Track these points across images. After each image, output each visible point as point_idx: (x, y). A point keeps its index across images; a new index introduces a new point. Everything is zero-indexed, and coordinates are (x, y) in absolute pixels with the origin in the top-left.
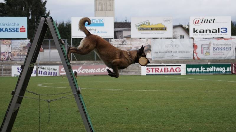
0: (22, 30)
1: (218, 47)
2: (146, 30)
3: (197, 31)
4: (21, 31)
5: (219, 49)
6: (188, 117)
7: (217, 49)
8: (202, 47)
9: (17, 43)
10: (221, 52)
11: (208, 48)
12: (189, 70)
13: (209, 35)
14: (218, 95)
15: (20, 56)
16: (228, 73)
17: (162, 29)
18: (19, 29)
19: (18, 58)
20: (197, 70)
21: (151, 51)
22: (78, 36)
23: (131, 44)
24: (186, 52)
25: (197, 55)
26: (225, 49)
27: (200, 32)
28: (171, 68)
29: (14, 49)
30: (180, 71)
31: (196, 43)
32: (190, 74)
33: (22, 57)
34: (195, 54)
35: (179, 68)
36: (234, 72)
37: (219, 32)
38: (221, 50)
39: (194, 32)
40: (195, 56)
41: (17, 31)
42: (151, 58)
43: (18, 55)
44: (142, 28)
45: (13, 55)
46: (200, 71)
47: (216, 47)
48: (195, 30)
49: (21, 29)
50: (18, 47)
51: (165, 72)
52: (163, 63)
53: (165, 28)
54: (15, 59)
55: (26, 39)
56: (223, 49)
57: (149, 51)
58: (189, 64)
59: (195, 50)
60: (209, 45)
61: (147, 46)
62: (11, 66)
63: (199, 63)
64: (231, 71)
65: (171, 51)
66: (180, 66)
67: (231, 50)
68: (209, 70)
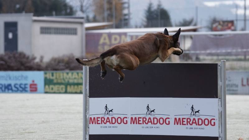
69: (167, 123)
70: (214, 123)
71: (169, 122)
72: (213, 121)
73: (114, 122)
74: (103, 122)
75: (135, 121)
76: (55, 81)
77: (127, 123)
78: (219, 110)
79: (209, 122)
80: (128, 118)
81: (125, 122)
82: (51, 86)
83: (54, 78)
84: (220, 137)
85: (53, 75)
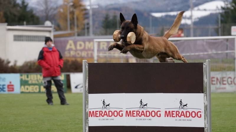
69: (159, 115)
70: (201, 115)
71: (160, 114)
72: (199, 114)
73: (110, 115)
74: (101, 115)
75: (129, 114)
76: (30, 82)
77: (122, 116)
78: (204, 104)
79: (196, 114)
80: (124, 111)
81: (121, 115)
82: (26, 87)
83: (29, 79)
84: (206, 128)
85: (28, 77)
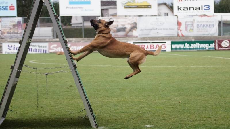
0: (12, 8)
1: (201, 25)
2: (132, 8)
3: (181, 9)
4: (10, 9)
5: (202, 26)
6: (177, 91)
7: (200, 26)
8: (186, 24)
9: (7, 21)
10: (205, 29)
11: (191, 25)
12: (174, 46)
13: (193, 12)
14: (204, 70)
15: (10, 34)
16: (212, 49)
17: (147, 7)
18: (8, 7)
19: (8, 36)
20: (182, 46)
21: (136, 28)
22: (66, 14)
23: (117, 22)
24: (171, 29)
25: (181, 32)
26: (208, 26)
27: (184, 10)
28: (157, 45)
29: (4, 27)
30: (165, 47)
31: (181, 21)
32: (175, 50)
33: (12, 35)
34: (179, 31)
35: (165, 45)
36: (217, 49)
37: (202, 9)
38: (204, 27)
39: (178, 10)
40: (180, 33)
41: (7, 9)
42: (137, 35)
43: (8, 33)
44: (128, 6)
45: (3, 33)
46: (185, 47)
47: (200, 24)
48: (179, 8)
49: (10, 7)
50: (8, 25)
51: (151, 48)
52: (149, 40)
53: (150, 6)
54: (5, 37)
55: (15, 17)
56: (206, 26)
57: (135, 29)
58: (174, 41)
59: (180, 27)
60: (193, 22)
61: (133, 23)
62: (2, 44)
63: (184, 40)
64: (214, 47)
65: (157, 29)
66: (165, 42)
67: (214, 27)
68: (193, 46)
